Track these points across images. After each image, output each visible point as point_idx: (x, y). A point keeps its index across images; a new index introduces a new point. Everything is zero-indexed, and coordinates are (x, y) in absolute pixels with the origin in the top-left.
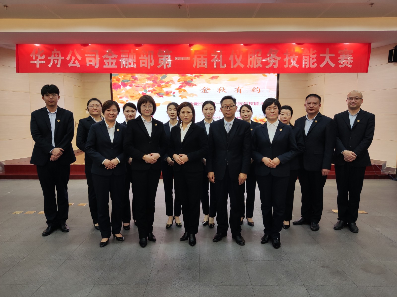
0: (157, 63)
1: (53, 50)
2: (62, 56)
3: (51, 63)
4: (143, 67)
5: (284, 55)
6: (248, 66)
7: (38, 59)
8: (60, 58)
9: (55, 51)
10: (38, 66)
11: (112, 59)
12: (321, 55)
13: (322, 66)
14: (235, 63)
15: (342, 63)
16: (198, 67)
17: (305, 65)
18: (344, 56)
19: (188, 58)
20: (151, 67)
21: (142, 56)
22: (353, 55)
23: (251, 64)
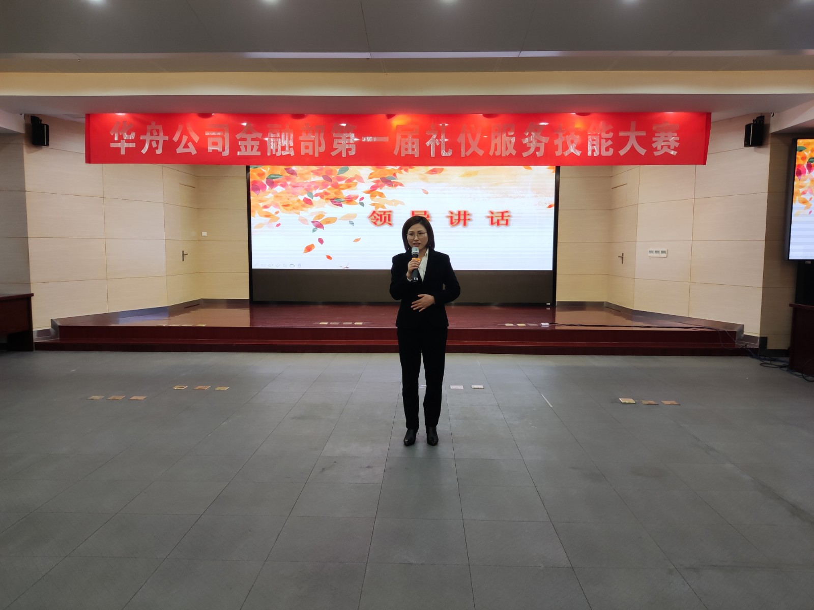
0: (330, 147)
1: (150, 124)
2: (165, 135)
3: (147, 146)
4: (307, 154)
5: (556, 133)
6: (491, 153)
7: (124, 139)
8: (162, 138)
9: (153, 125)
10: (123, 152)
11: (253, 140)
12: (621, 134)
13: (622, 152)
14: (468, 147)
15: (659, 148)
16: (403, 155)
17: (593, 151)
18: (662, 135)
19: (385, 139)
20: (320, 153)
21: (304, 134)
22: (679, 133)
23: (496, 149)
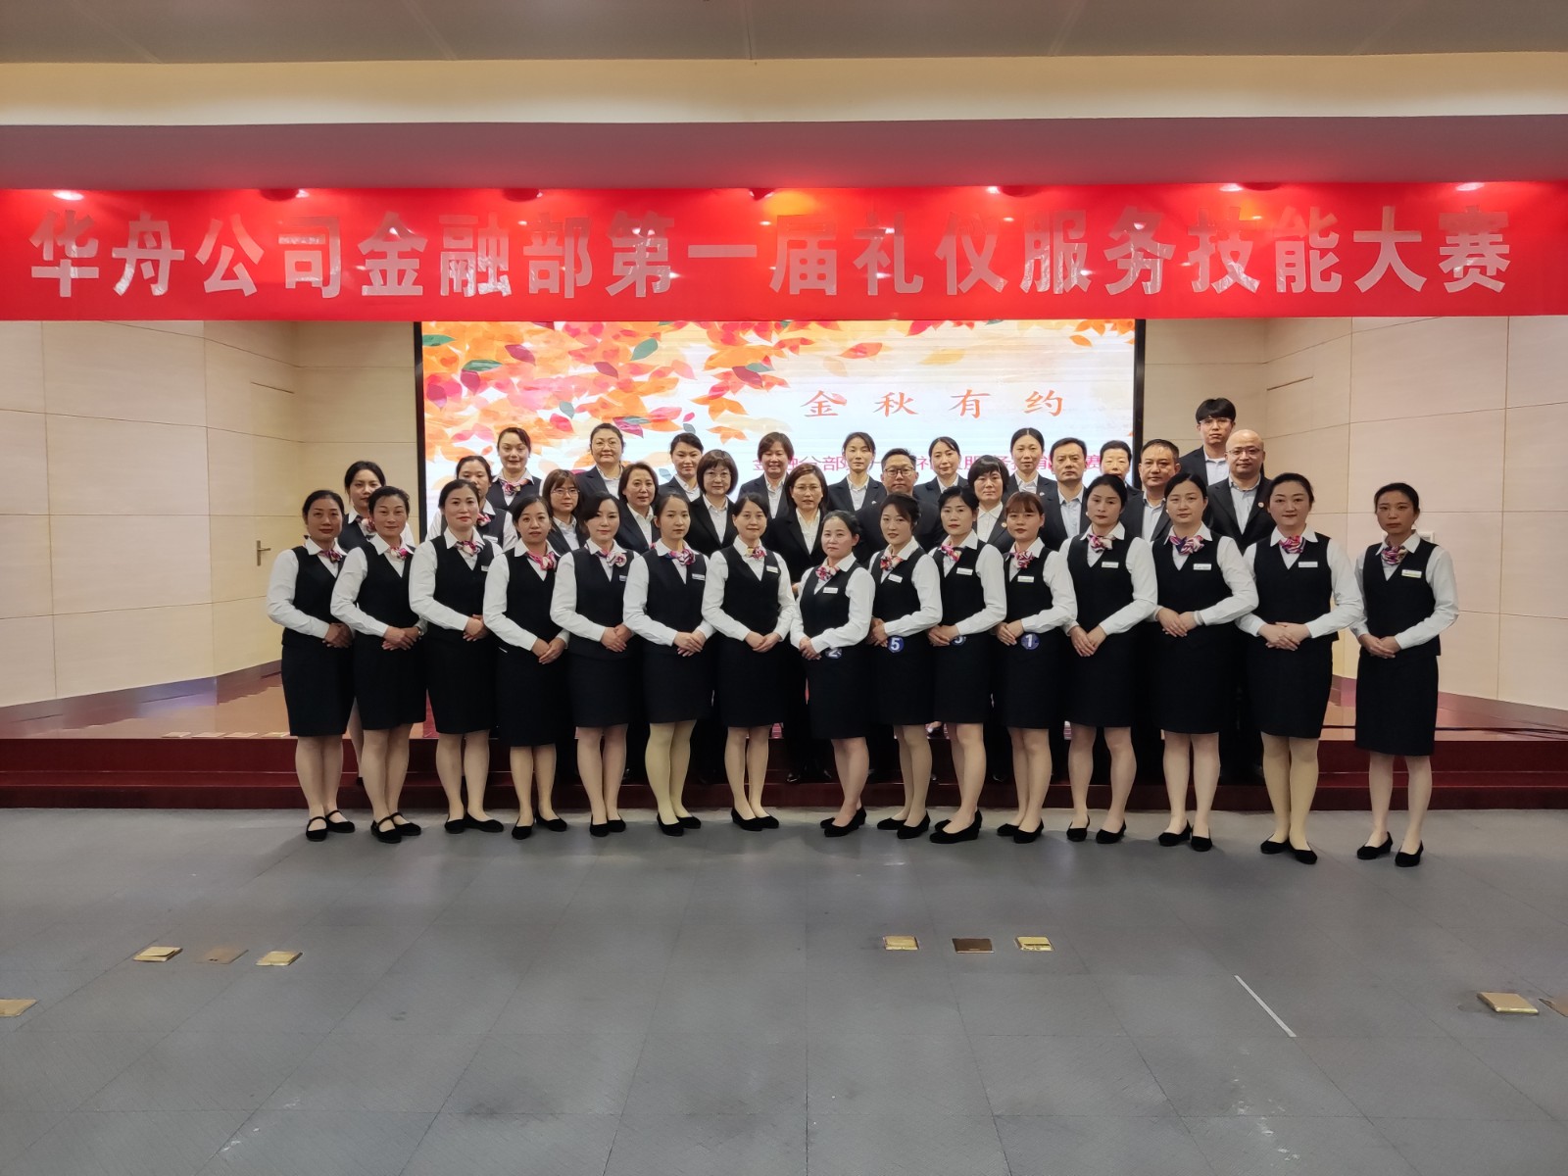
0: (604, 273)
1: (138, 218)
2: (175, 246)
3: (129, 272)
4: (544, 292)
5: (1190, 234)
6: (1026, 285)
7: (66, 257)
8: (169, 254)
9: (144, 221)
10: (66, 291)
11: (402, 255)
12: (1360, 237)
13: (1365, 284)
14: (963, 270)
15: (1458, 269)
16: (794, 290)
17: (1290, 279)
18: (1464, 240)
19: (748, 251)
20: (577, 289)
21: (537, 242)
22: (1510, 233)
23: (1037, 275)
